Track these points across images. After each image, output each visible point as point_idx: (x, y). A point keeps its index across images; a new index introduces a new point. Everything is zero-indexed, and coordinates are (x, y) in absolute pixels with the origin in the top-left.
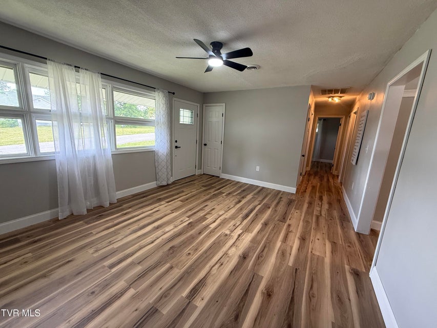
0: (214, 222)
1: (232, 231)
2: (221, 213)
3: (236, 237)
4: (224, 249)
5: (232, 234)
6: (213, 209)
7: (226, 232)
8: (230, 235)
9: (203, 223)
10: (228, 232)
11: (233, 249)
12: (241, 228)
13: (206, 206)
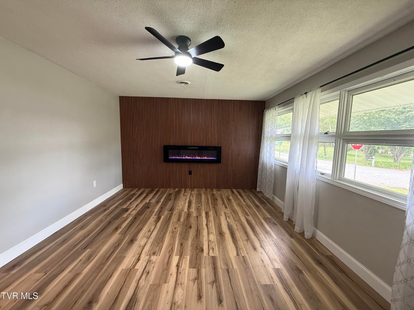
0: (178, 266)
1: (149, 261)
2: (179, 291)
3: (143, 256)
4: (151, 240)
5: (147, 257)
6: (200, 297)
7: (155, 257)
8: (150, 256)
9: (188, 257)
10: (154, 258)
11: (142, 243)
12: (138, 273)
13: (220, 301)
